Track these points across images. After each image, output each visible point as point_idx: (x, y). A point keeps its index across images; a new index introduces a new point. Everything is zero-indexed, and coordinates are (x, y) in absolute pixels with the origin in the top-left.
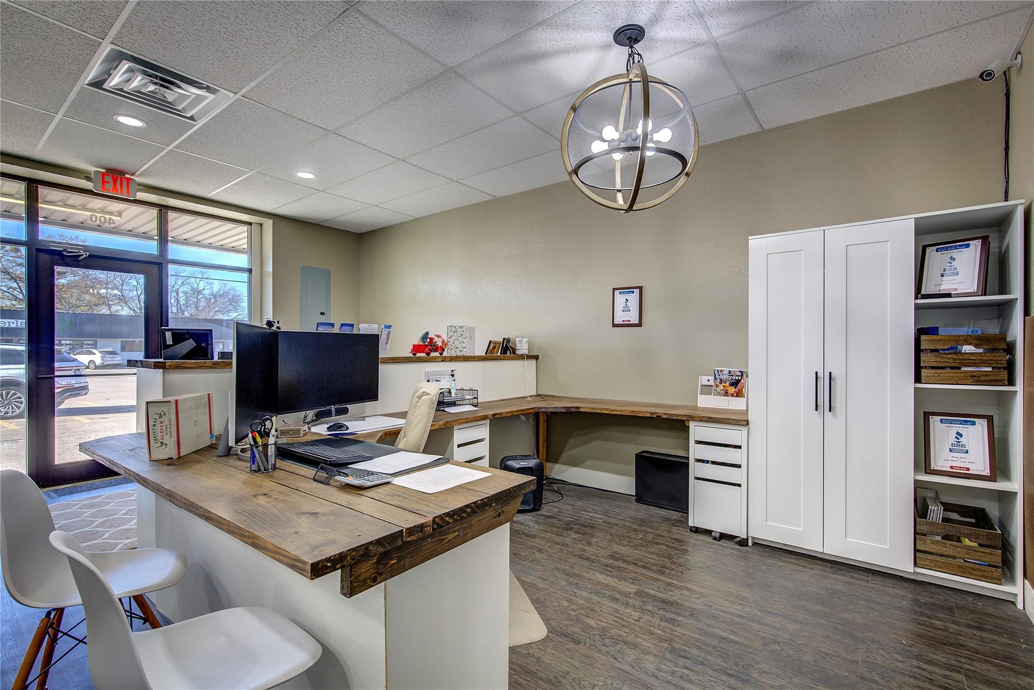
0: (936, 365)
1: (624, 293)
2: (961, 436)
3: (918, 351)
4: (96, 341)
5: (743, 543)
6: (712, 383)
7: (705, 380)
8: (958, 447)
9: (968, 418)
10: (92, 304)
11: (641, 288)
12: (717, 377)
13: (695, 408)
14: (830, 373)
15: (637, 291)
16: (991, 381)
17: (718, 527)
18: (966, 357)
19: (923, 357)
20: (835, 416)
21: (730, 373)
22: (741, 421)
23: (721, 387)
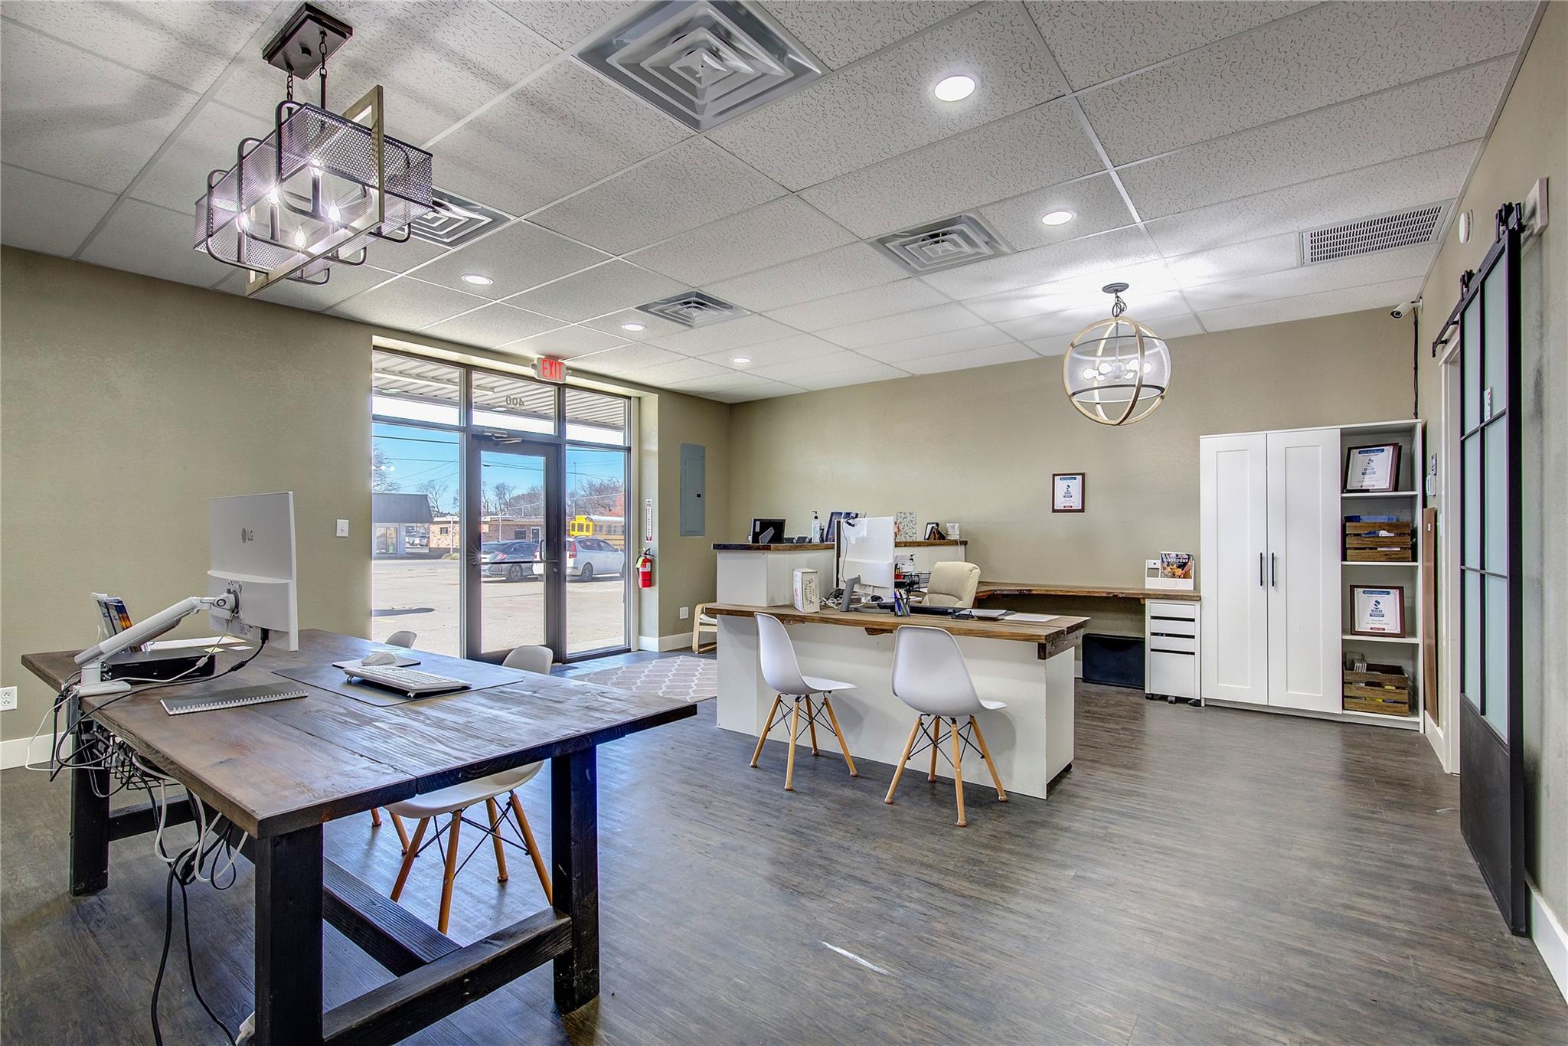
0: (1358, 546)
1: (1065, 479)
2: (1379, 603)
3: (1344, 535)
5: (1197, 703)
6: (1159, 565)
7: (1150, 563)
8: (1377, 613)
9: (1385, 588)
11: (1083, 475)
12: (1165, 560)
13: (1144, 589)
14: (1273, 554)
15: (1079, 478)
16: (1399, 558)
17: (1172, 692)
18: (1381, 540)
19: (1348, 540)
20: (1276, 590)
21: (1177, 555)
22: (1194, 597)
23: (1169, 569)
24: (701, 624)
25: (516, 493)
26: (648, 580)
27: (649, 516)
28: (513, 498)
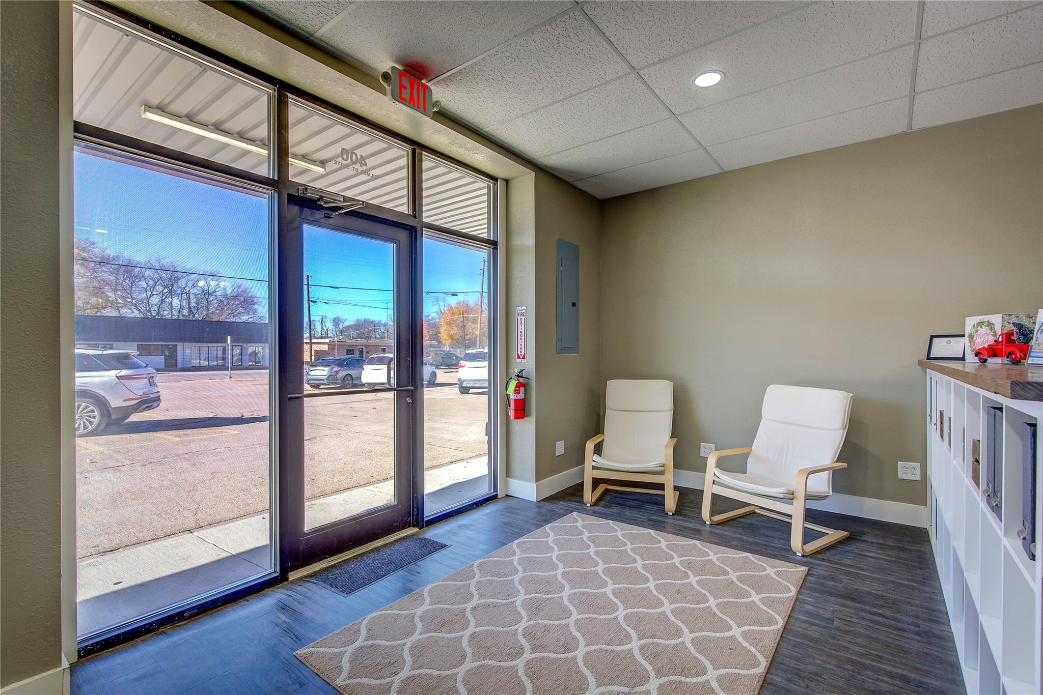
4: (112, 344)
10: (99, 307)
24: (594, 468)
25: (346, 324)
26: (521, 410)
27: (521, 328)
28: (345, 327)
